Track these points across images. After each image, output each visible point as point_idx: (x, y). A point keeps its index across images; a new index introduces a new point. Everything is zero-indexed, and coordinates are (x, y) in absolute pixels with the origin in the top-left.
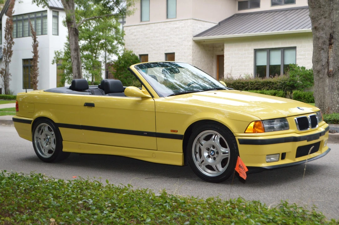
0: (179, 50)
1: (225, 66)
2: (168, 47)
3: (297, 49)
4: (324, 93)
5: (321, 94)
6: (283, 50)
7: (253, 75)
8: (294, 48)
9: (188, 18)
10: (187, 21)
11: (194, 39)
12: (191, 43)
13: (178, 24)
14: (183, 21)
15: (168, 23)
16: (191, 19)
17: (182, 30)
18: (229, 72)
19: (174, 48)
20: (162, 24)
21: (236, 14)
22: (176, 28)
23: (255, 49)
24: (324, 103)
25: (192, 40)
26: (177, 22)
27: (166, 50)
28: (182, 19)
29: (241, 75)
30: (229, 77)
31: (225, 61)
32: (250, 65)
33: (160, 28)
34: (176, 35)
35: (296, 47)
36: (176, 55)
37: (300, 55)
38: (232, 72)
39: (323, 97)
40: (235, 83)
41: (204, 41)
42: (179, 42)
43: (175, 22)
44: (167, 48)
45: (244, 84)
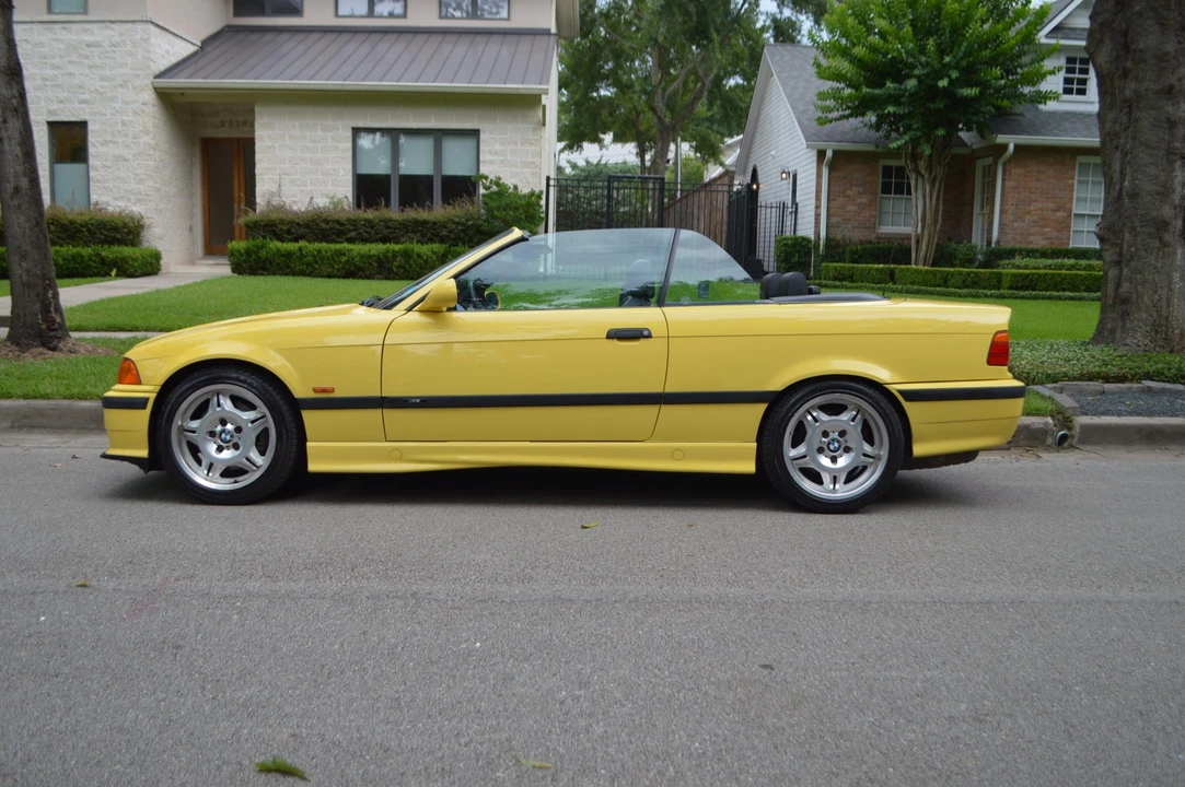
0: (105, 115)
1: (257, 171)
2: (61, 102)
3: (482, 136)
4: (1170, 289)
5: (1159, 291)
6: (439, 135)
7: (351, 199)
8: (475, 133)
9: (136, 19)
10: (129, 26)
11: (157, 85)
12: (149, 96)
13: (98, 34)
14: (117, 27)
15: (57, 26)
16: (147, 21)
17: (114, 52)
18: (274, 188)
19: (83, 106)
20: (35, 27)
21: (228, 26)
22: (88, 46)
23: (354, 129)
24: (1167, 318)
25: (151, 87)
26: (95, 26)
27: (50, 113)
28: (112, 19)
29: (312, 199)
30: (275, 201)
31: (258, 157)
32: (342, 172)
33: (26, 40)
34: (90, 67)
35: (479, 131)
36: (90, 127)
37: (490, 152)
38: (283, 188)
39: (1164, 300)
40: (314, 221)
41: (183, 94)
42: (102, 90)
43: (87, 26)
44: (55, 106)
45: (342, 225)
